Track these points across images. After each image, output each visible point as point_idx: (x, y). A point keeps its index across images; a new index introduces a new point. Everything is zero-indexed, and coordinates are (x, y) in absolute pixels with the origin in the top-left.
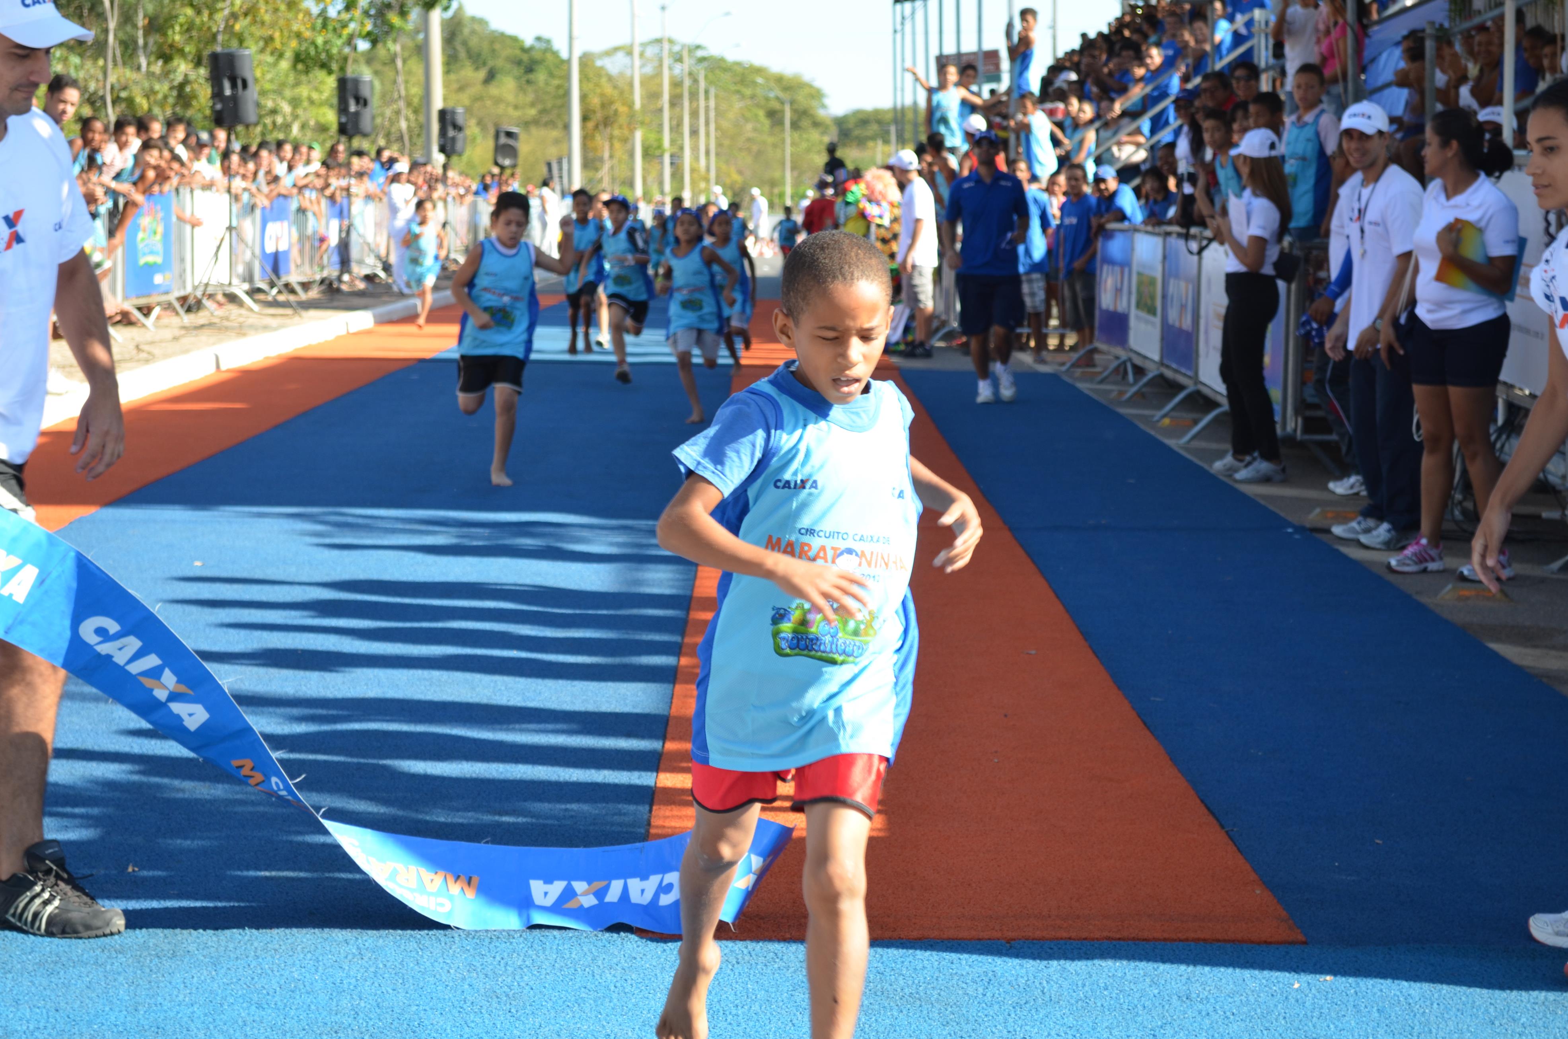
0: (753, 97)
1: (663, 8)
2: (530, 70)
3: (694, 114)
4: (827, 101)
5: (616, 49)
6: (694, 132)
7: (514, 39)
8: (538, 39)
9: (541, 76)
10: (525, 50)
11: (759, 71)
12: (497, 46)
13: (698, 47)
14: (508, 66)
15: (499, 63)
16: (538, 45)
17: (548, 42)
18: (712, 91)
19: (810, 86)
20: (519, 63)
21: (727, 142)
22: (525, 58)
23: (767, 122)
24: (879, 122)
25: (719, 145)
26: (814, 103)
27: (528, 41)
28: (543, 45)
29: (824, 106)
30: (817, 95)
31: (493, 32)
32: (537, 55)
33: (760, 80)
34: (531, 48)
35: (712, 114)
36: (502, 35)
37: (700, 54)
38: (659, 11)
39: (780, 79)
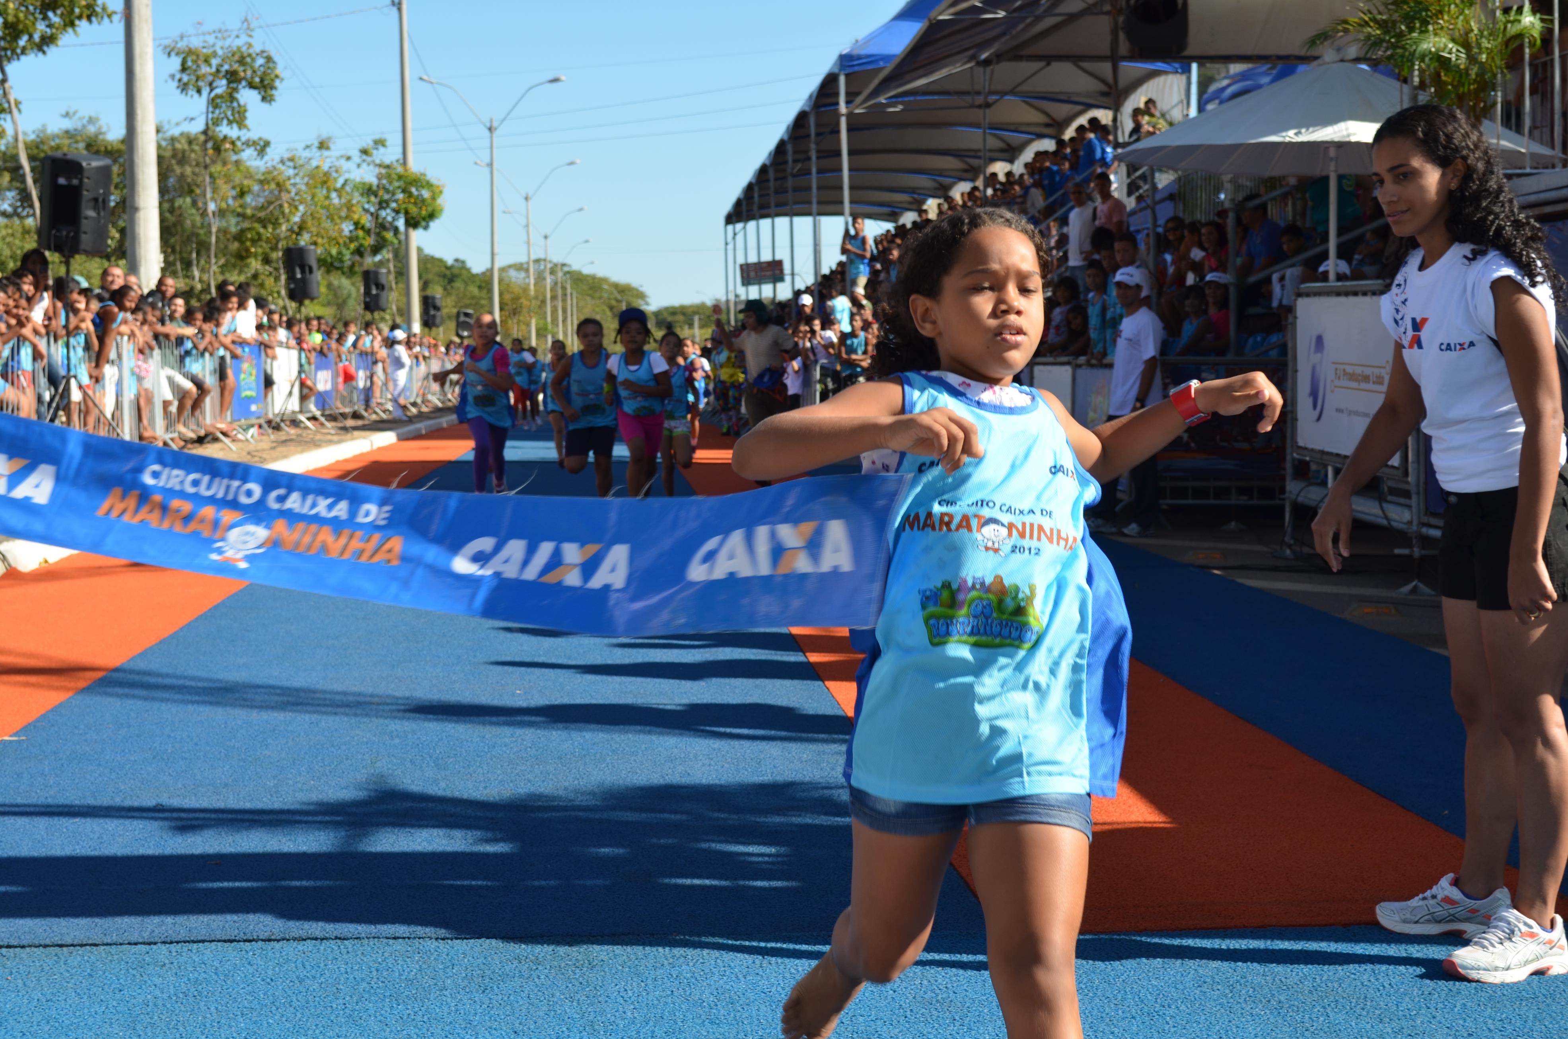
0: (600, 298)
1: (546, 237)
2: (451, 281)
3: (564, 311)
4: (649, 300)
5: (510, 266)
6: (565, 320)
7: (441, 261)
8: (457, 260)
9: (458, 284)
10: (447, 268)
11: (604, 280)
12: (429, 266)
13: (564, 265)
14: (437, 279)
15: (430, 276)
16: (456, 264)
17: (463, 262)
18: (575, 295)
19: (637, 290)
20: (444, 276)
22: (448, 273)
23: (609, 315)
24: (684, 314)
26: (641, 302)
27: (450, 261)
28: (460, 265)
29: (647, 304)
30: (642, 296)
32: (456, 271)
33: (605, 287)
34: (452, 267)
35: (575, 309)
37: (566, 269)
38: (543, 240)
39: (616, 286)
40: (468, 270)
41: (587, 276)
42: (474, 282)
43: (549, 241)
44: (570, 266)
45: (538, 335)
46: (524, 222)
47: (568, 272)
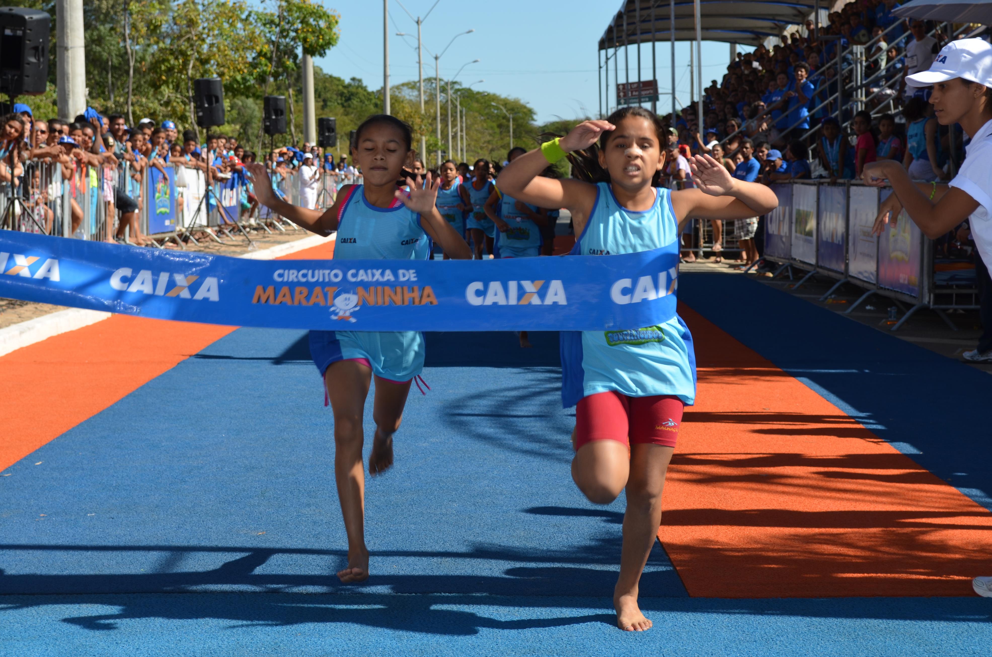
0: (489, 114)
1: (436, 58)
2: (348, 99)
3: (454, 126)
4: (535, 117)
5: (403, 85)
6: (454, 137)
7: (339, 80)
8: (353, 79)
9: (355, 102)
10: (345, 86)
11: (494, 98)
12: (327, 85)
13: (454, 83)
14: (335, 97)
15: (328, 95)
16: (353, 83)
17: (360, 81)
18: (464, 112)
20: (342, 94)
21: (473, 143)
22: (345, 91)
23: (497, 130)
25: (468, 145)
26: (527, 118)
27: (347, 81)
28: (357, 83)
29: (534, 120)
30: (530, 113)
31: (325, 75)
32: (354, 90)
33: (495, 103)
34: (349, 85)
35: (464, 126)
36: (331, 77)
37: (457, 87)
38: (434, 60)
39: (506, 103)
40: (365, 89)
41: (478, 93)
42: (370, 100)
43: (439, 61)
44: (460, 84)
45: (429, 152)
46: (417, 46)
47: (458, 90)
